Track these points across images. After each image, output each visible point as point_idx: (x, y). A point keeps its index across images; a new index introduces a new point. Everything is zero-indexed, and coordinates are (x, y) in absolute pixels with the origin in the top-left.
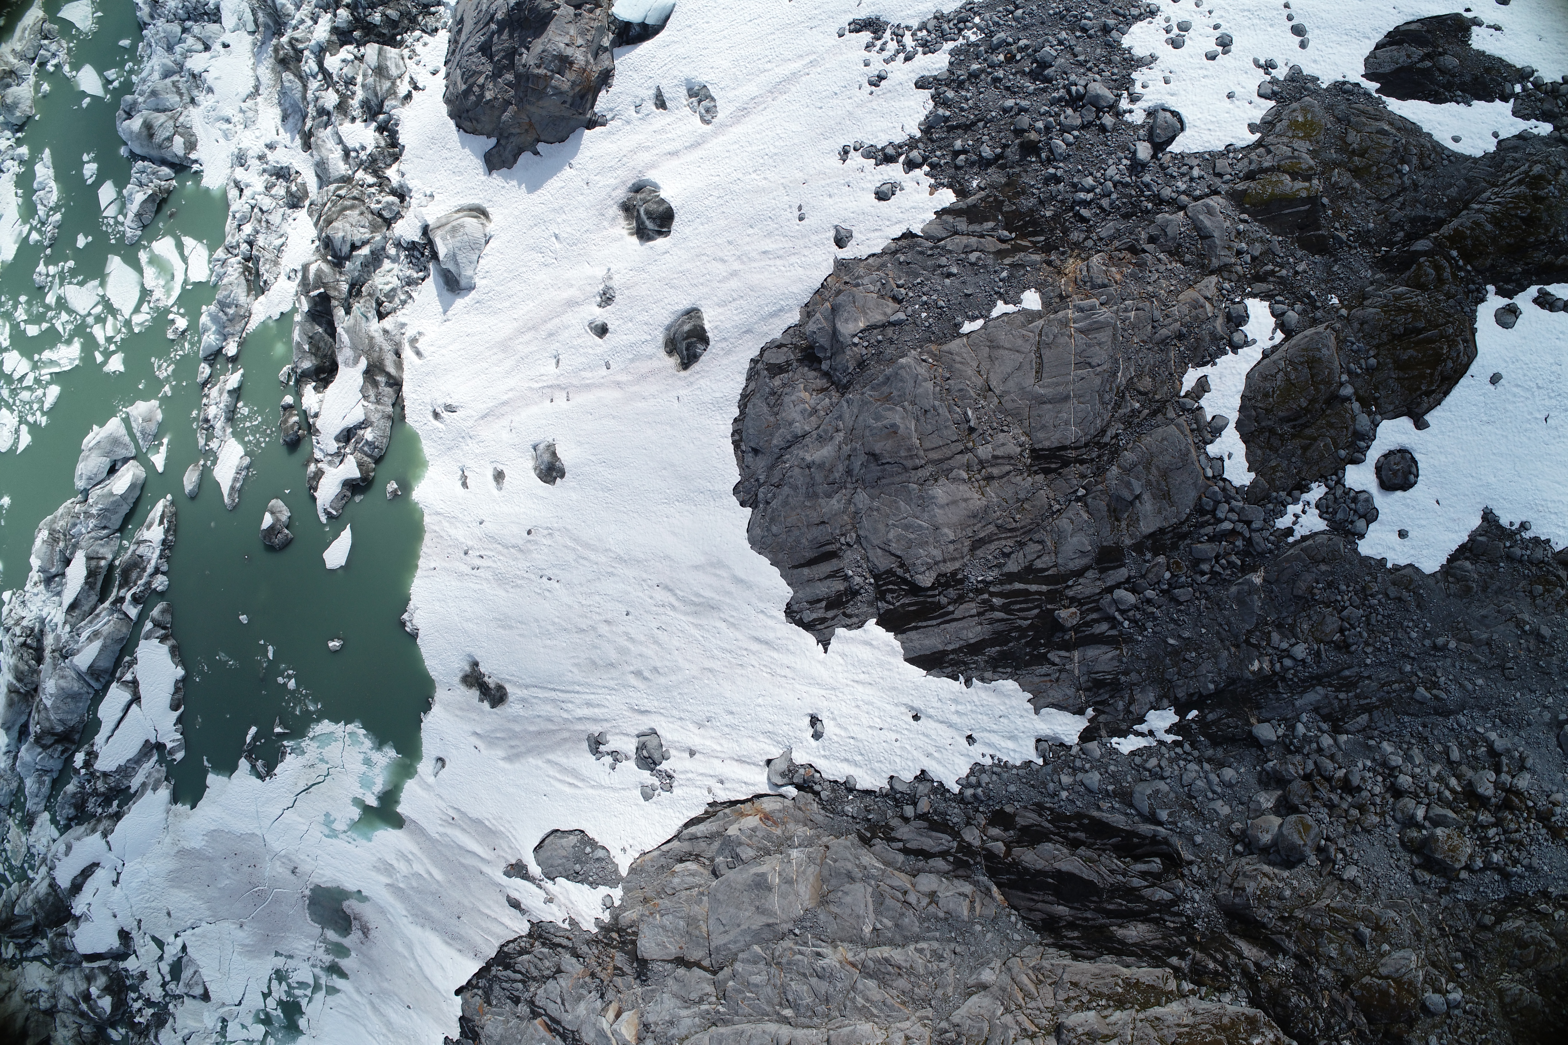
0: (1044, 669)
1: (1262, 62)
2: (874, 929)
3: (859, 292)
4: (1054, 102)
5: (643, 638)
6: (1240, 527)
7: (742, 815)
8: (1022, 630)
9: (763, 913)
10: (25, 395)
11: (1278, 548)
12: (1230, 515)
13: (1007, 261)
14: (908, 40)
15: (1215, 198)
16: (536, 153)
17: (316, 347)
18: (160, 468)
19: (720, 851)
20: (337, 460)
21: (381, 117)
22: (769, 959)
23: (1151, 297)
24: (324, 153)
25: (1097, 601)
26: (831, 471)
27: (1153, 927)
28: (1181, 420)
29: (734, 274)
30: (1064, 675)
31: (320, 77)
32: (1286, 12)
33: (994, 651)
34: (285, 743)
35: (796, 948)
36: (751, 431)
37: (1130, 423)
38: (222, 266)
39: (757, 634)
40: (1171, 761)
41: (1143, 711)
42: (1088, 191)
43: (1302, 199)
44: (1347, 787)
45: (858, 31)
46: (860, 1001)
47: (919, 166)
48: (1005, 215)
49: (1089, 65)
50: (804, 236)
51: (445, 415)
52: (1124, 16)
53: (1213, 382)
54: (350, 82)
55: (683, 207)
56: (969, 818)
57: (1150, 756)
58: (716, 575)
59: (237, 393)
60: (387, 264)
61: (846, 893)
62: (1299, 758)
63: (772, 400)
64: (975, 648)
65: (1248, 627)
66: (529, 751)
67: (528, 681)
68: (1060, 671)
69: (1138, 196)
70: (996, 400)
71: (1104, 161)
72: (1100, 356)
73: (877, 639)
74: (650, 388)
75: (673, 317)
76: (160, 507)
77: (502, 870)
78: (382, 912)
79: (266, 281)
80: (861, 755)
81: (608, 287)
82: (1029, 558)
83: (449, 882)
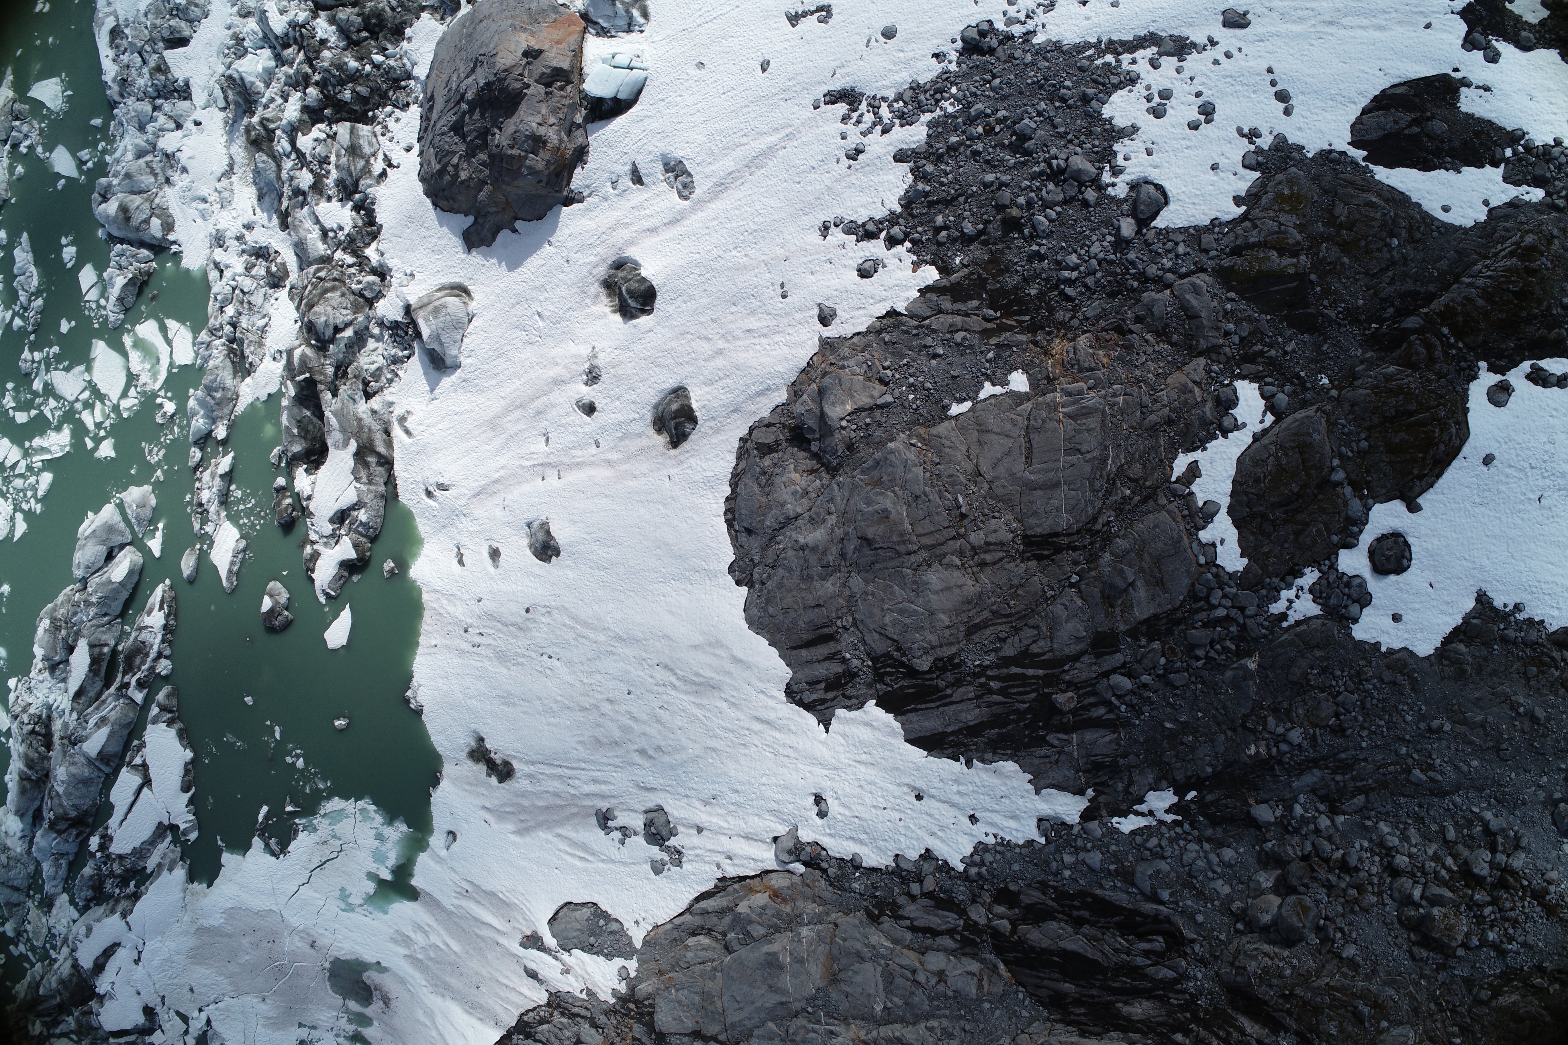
0: (1044, 751)
1: (1246, 131)
2: (885, 1007)
3: (845, 374)
4: (1034, 177)
5: (645, 717)
6: (1234, 613)
7: (751, 891)
8: (1021, 714)
9: (776, 992)
10: (18, 483)
11: (1272, 633)
12: (1224, 601)
13: (993, 341)
14: (885, 112)
15: (1202, 276)
16: (514, 231)
17: (305, 431)
18: (157, 554)
19: (732, 927)
21: (357, 196)
22: (783, 1035)
23: (1138, 381)
24: (302, 233)
25: (1094, 685)
26: (825, 554)
27: (1158, 1004)
28: (1173, 506)
29: (719, 352)
30: (1063, 758)
31: (293, 156)
32: (1269, 77)
33: (993, 733)
35: (810, 1026)
36: (743, 511)
37: (1121, 510)
38: (207, 348)
39: (759, 715)
40: (1171, 841)
41: (1142, 792)
42: (1073, 270)
43: (1290, 275)
44: (1344, 866)
45: (833, 103)
47: (901, 242)
48: (989, 292)
49: (1070, 137)
50: (787, 314)
51: (438, 493)
52: (1104, 85)
53: (1203, 467)
54: (324, 161)
55: (664, 285)
56: (974, 895)
57: (1151, 836)
58: (714, 655)
59: (228, 477)
60: (371, 344)
61: (856, 973)
62: (1297, 839)
63: (763, 480)
64: (974, 730)
65: (1243, 711)
66: (539, 825)
67: (534, 758)
68: (1059, 753)
69: (1124, 274)
70: (986, 486)
71: (1087, 237)
72: (1089, 442)
73: (877, 720)
74: (641, 466)
75: (660, 396)
76: (159, 592)
77: (518, 941)
78: (401, 981)
79: (252, 363)
80: (866, 833)
81: (593, 366)
82: (1024, 643)
83: (467, 952)
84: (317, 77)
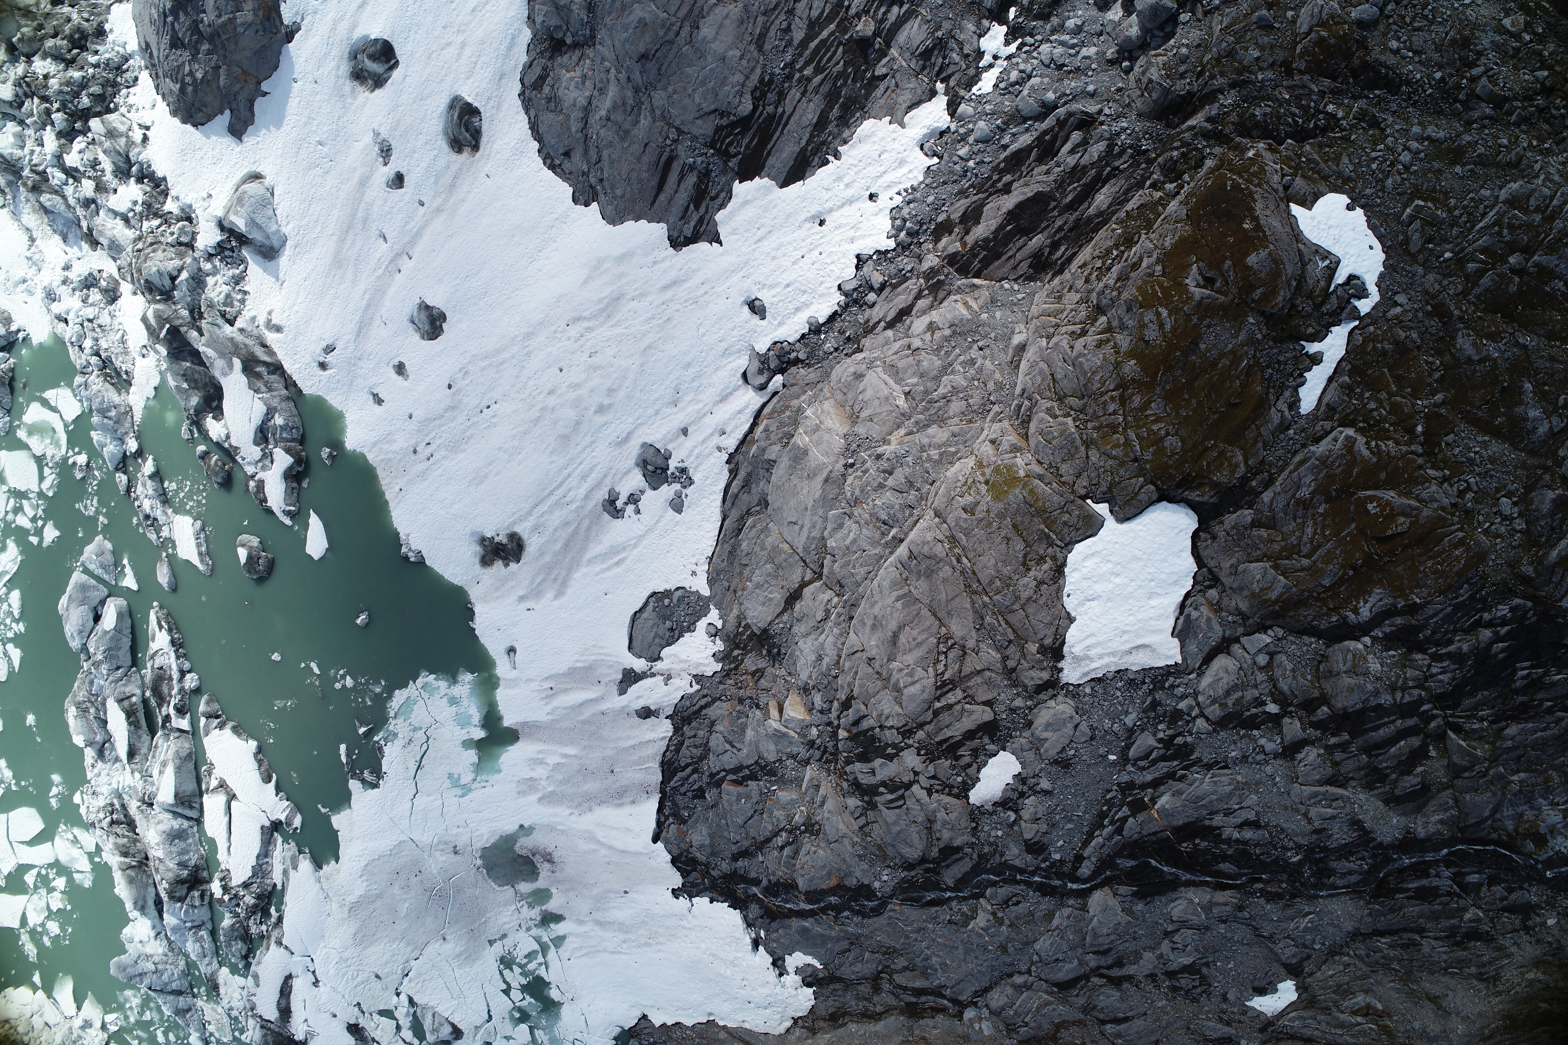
0: (882, 87)
2: (907, 395)
8: (842, 76)
9: (815, 475)
16: (264, 94)
17: (194, 384)
18: (135, 587)
20: (268, 462)
21: (134, 169)
22: (847, 509)
24: (109, 235)
26: (624, 103)
27: (1112, 182)
29: (463, 45)
30: (898, 75)
33: (836, 111)
34: (376, 738)
35: (859, 473)
36: (553, 143)
38: (87, 389)
39: (663, 283)
40: (1025, 62)
41: (975, 44)
46: (934, 454)
51: (329, 358)
54: (95, 163)
55: (393, 33)
56: (918, 256)
57: (1009, 74)
58: (602, 273)
59: (157, 476)
60: (210, 280)
63: (552, 105)
64: (821, 124)
66: (570, 570)
67: (528, 506)
68: (893, 76)
73: (749, 193)
74: (462, 189)
75: (443, 120)
76: (153, 618)
77: (616, 693)
78: (551, 828)
79: (127, 372)
80: (804, 292)
81: (381, 143)
82: (805, 16)
83: (585, 748)
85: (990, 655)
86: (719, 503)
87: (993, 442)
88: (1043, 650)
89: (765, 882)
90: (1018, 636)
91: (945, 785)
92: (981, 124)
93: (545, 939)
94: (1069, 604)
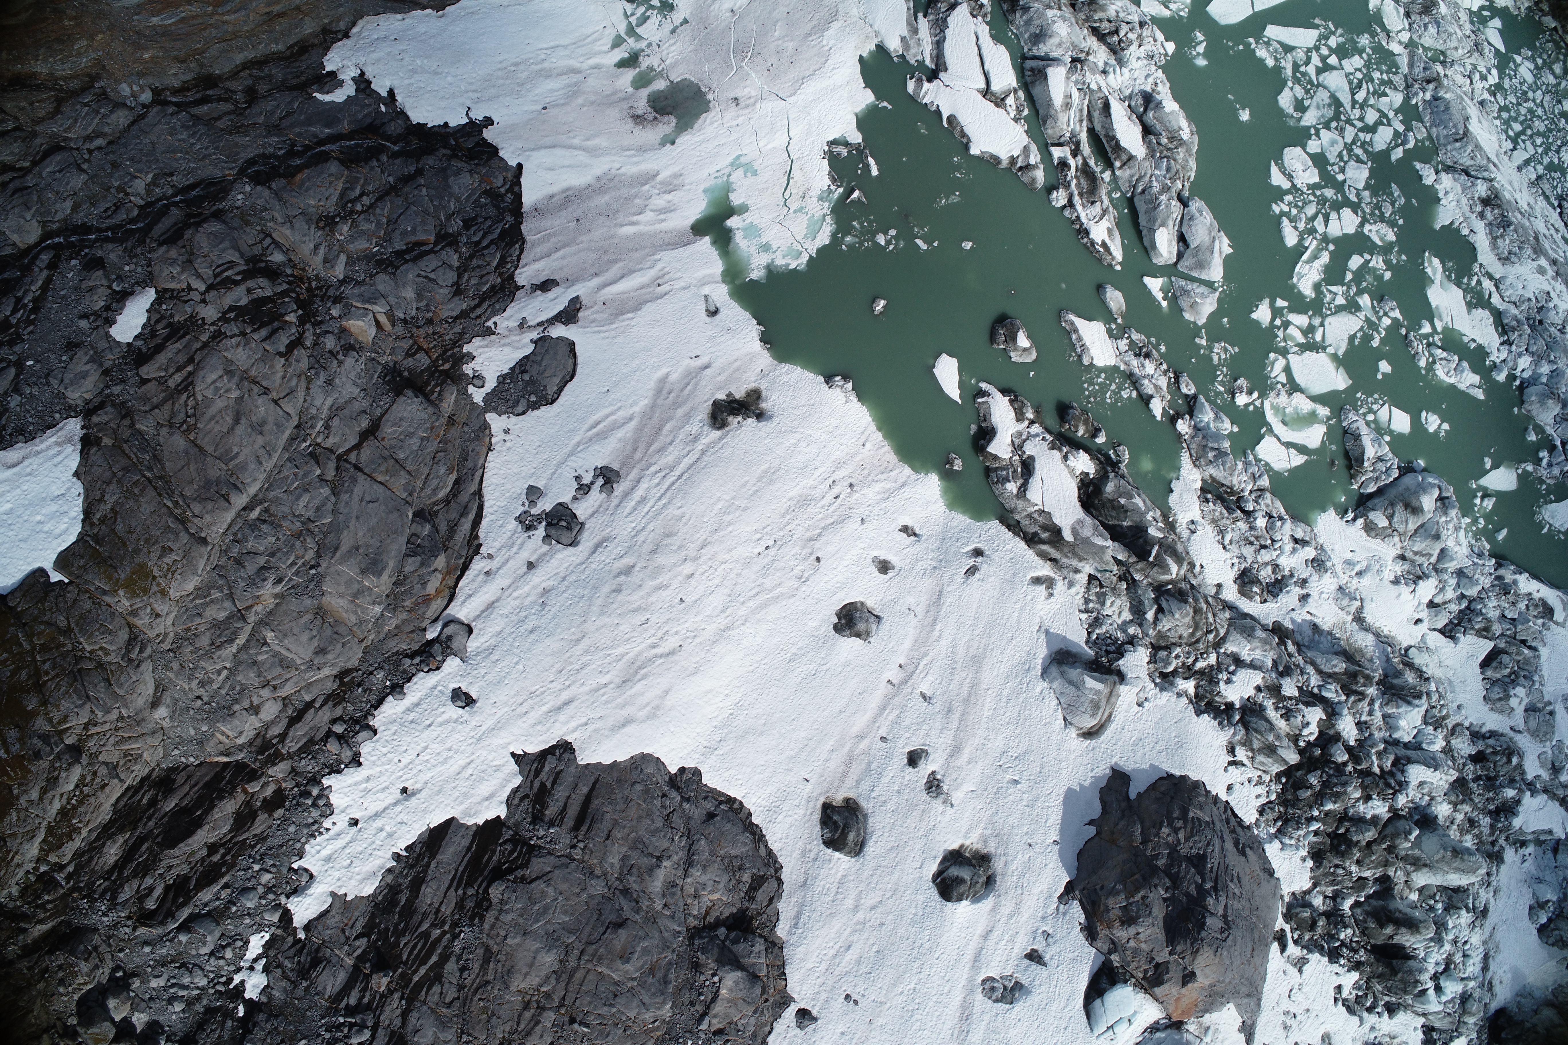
0: (359, 928)
2: (265, 643)
3: (750, 1009)
5: (652, 599)
7: (447, 577)
8: (400, 934)
9: (349, 552)
10: (1311, 210)
16: (1091, 823)
18: (1146, 280)
19: (434, 533)
20: (1017, 441)
21: (1237, 717)
22: (311, 525)
24: (1256, 643)
25: (375, 1013)
26: (640, 877)
27: (107, 868)
29: (856, 910)
30: (343, 940)
31: (1316, 690)
33: (403, 898)
34: (841, 190)
35: (300, 562)
36: (729, 826)
38: (1253, 474)
39: (572, 707)
40: (220, 968)
41: (271, 978)
46: (216, 594)
50: (833, 988)
51: (971, 562)
54: (1287, 715)
55: (941, 911)
56: (297, 775)
57: (235, 955)
58: (647, 705)
59: (1145, 400)
60: (1127, 616)
61: (311, 639)
63: (736, 863)
64: (417, 885)
66: (653, 406)
67: (706, 459)
68: (348, 938)
73: (487, 808)
74: (836, 762)
75: (870, 829)
76: (1118, 253)
77: (583, 298)
78: (642, 150)
79: (1207, 501)
80: (412, 722)
81: (938, 795)
82: (446, 985)
83: (613, 237)
84: (1349, 768)
85: (145, 425)
86: (487, 505)
87: (158, 616)
88: (98, 441)
89: (384, 158)
90: (120, 448)
91: (177, 298)
92: (249, 905)
93: (631, 41)
94: (78, 487)
